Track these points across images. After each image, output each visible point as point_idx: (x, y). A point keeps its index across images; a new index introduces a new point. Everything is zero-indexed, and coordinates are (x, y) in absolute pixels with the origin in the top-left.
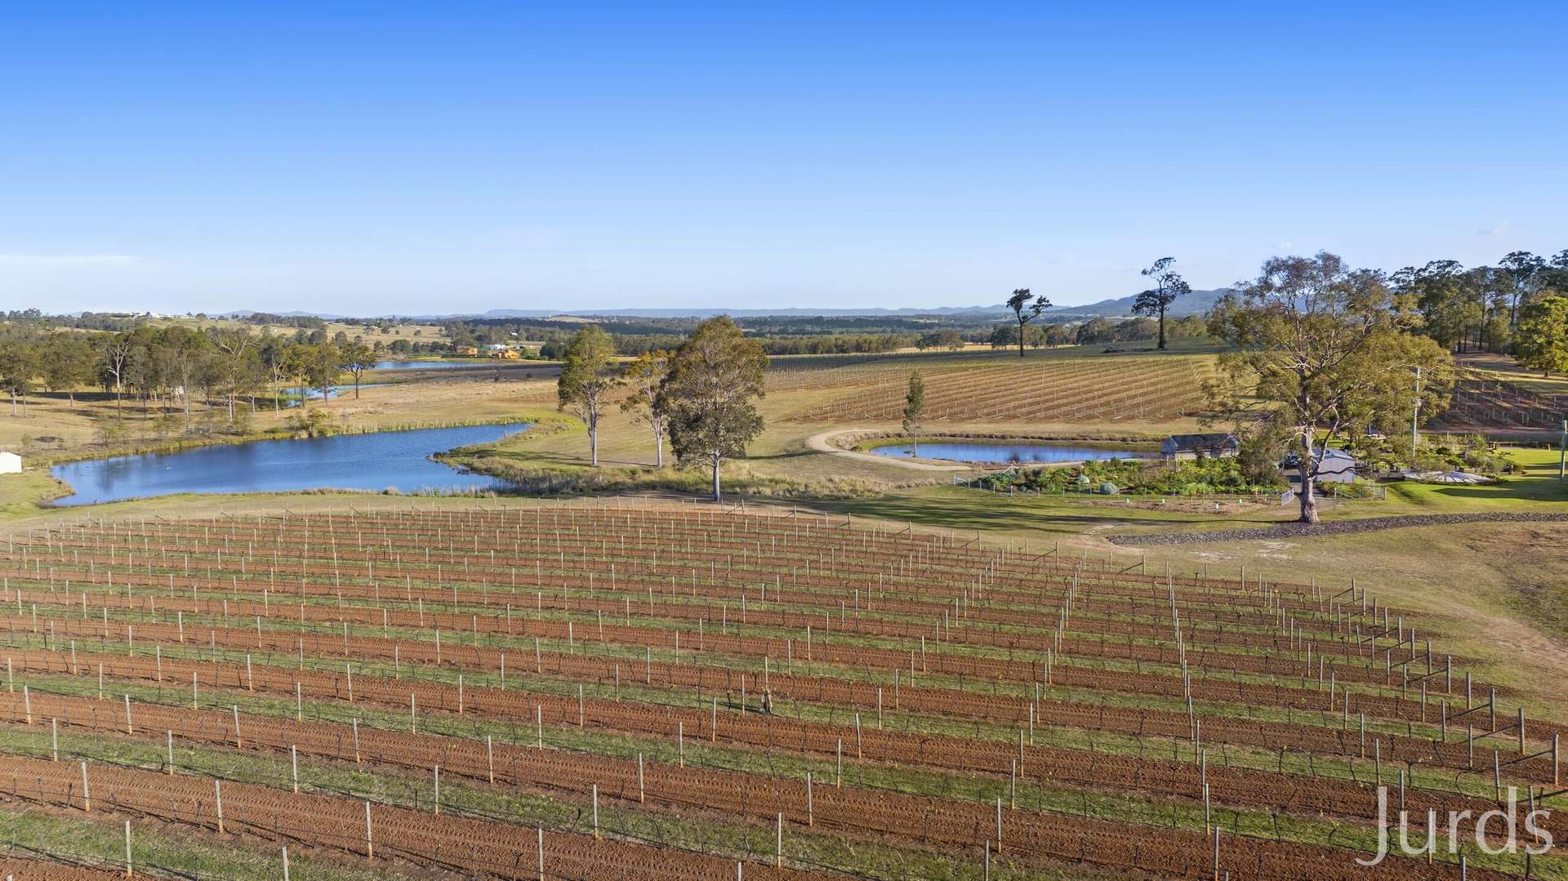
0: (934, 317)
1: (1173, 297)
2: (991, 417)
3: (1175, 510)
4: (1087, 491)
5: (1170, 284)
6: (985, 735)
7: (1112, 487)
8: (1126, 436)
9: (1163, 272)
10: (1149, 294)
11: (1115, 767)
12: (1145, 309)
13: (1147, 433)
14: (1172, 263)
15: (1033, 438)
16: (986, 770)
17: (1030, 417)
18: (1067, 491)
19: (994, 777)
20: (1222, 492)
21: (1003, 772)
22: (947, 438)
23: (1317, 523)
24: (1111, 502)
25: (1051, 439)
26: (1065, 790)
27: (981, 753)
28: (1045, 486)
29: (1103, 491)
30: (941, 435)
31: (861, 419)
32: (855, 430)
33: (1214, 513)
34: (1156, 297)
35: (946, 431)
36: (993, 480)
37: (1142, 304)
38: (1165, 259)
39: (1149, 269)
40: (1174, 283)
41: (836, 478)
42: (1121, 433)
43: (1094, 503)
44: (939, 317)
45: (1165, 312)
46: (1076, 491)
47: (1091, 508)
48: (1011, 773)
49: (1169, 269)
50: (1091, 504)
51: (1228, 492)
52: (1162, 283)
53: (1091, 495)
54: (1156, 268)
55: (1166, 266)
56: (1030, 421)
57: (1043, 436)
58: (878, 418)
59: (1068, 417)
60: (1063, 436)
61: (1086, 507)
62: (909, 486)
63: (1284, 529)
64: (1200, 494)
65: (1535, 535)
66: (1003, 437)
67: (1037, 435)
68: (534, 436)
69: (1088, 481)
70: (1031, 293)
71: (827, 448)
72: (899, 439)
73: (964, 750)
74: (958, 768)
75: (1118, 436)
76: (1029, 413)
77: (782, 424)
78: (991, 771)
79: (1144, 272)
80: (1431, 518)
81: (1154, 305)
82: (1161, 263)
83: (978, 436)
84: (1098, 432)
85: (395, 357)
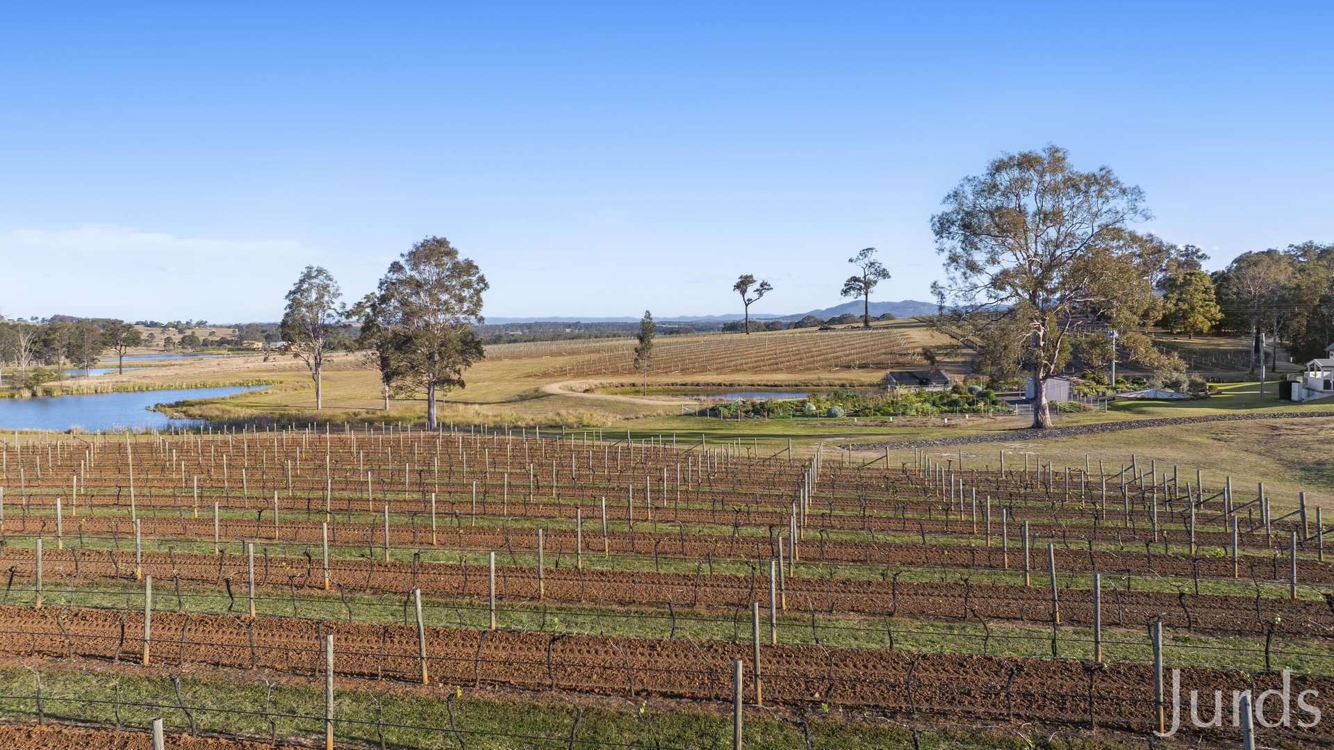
0: (675, 323)
1: (875, 282)
2: (719, 370)
3: (903, 426)
4: (814, 416)
5: (873, 270)
6: (688, 630)
7: (839, 409)
8: (844, 382)
9: (866, 261)
10: (855, 279)
11: (944, 676)
12: (852, 292)
13: (863, 380)
14: (874, 253)
15: (759, 385)
16: (681, 696)
17: (756, 369)
18: (794, 416)
19: (698, 709)
20: (946, 412)
21: (717, 697)
22: (679, 387)
23: (1051, 428)
24: (838, 422)
25: (776, 386)
26: (855, 731)
27: (677, 663)
28: (773, 412)
29: (830, 414)
30: (673, 384)
31: (597, 374)
32: (591, 381)
33: (944, 426)
34: (861, 281)
35: (679, 381)
36: (720, 408)
37: (849, 289)
38: (870, 249)
39: (854, 258)
40: (876, 270)
41: (563, 412)
42: (839, 379)
43: (822, 424)
44: (679, 323)
45: (869, 294)
46: (804, 415)
47: (819, 427)
48: (734, 701)
49: (872, 257)
50: (819, 425)
51: (952, 412)
52: (866, 270)
53: (818, 418)
54: (861, 257)
55: (869, 255)
56: (756, 373)
57: (769, 383)
58: (615, 373)
59: (791, 369)
60: (787, 383)
61: (814, 426)
62: (637, 418)
63: (1019, 434)
64: (925, 414)
65: (1274, 428)
66: (731, 385)
67: (762, 383)
68: (270, 391)
69: (814, 408)
70: (755, 278)
71: (561, 392)
72: (633, 388)
73: (644, 660)
74: (625, 694)
75: (837, 382)
76: (754, 368)
77: (523, 379)
78: (694, 698)
79: (851, 260)
80: (1161, 421)
81: (860, 289)
82: (865, 252)
83: (708, 385)
84: (819, 379)
85: (184, 351)
